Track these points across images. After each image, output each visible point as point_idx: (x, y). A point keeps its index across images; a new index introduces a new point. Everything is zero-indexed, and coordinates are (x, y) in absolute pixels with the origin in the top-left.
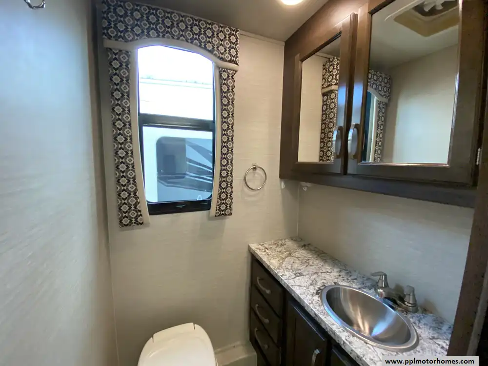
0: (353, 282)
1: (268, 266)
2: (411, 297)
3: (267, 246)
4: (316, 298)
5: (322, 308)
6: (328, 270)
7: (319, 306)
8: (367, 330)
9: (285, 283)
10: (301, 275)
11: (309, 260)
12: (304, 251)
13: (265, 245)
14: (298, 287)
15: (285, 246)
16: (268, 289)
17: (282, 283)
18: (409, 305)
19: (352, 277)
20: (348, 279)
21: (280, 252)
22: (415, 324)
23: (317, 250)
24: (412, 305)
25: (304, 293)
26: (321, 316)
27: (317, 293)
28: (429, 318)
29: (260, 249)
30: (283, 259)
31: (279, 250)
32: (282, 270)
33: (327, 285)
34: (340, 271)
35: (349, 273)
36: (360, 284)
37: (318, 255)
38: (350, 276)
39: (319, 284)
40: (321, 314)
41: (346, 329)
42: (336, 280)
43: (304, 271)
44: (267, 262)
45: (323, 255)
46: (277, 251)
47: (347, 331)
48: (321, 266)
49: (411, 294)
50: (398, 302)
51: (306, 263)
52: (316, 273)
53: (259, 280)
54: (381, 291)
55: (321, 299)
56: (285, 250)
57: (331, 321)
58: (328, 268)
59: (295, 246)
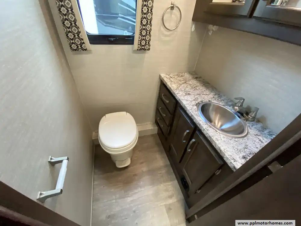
0: (221, 101)
1: (170, 88)
2: (254, 113)
3: (172, 76)
4: (195, 107)
5: (197, 112)
6: (207, 94)
7: (196, 111)
8: (219, 125)
9: (178, 98)
10: (189, 94)
11: (197, 86)
12: (195, 81)
13: (170, 75)
14: (185, 101)
15: (184, 77)
16: (167, 100)
17: (177, 98)
18: (250, 117)
19: (221, 99)
20: (218, 100)
21: (180, 80)
22: (249, 127)
23: (204, 81)
24: (253, 118)
25: (188, 104)
26: (195, 116)
27: (196, 105)
28: (259, 125)
29: (166, 78)
30: (181, 85)
31: (179, 79)
32: (178, 91)
33: (204, 101)
34: (215, 95)
35: (220, 96)
36: (225, 103)
37: (204, 84)
38: (220, 98)
39: (199, 100)
40: (195, 115)
41: (207, 124)
42: (210, 100)
43: (192, 93)
44: (169, 85)
45: (207, 84)
46: (177, 79)
47: (208, 125)
48: (203, 91)
49: (255, 112)
50: (244, 115)
51: (195, 88)
52: (199, 94)
53: (163, 95)
54: (237, 108)
55: (197, 108)
56: (183, 80)
57: (200, 119)
58: (208, 92)
59: (190, 77)
